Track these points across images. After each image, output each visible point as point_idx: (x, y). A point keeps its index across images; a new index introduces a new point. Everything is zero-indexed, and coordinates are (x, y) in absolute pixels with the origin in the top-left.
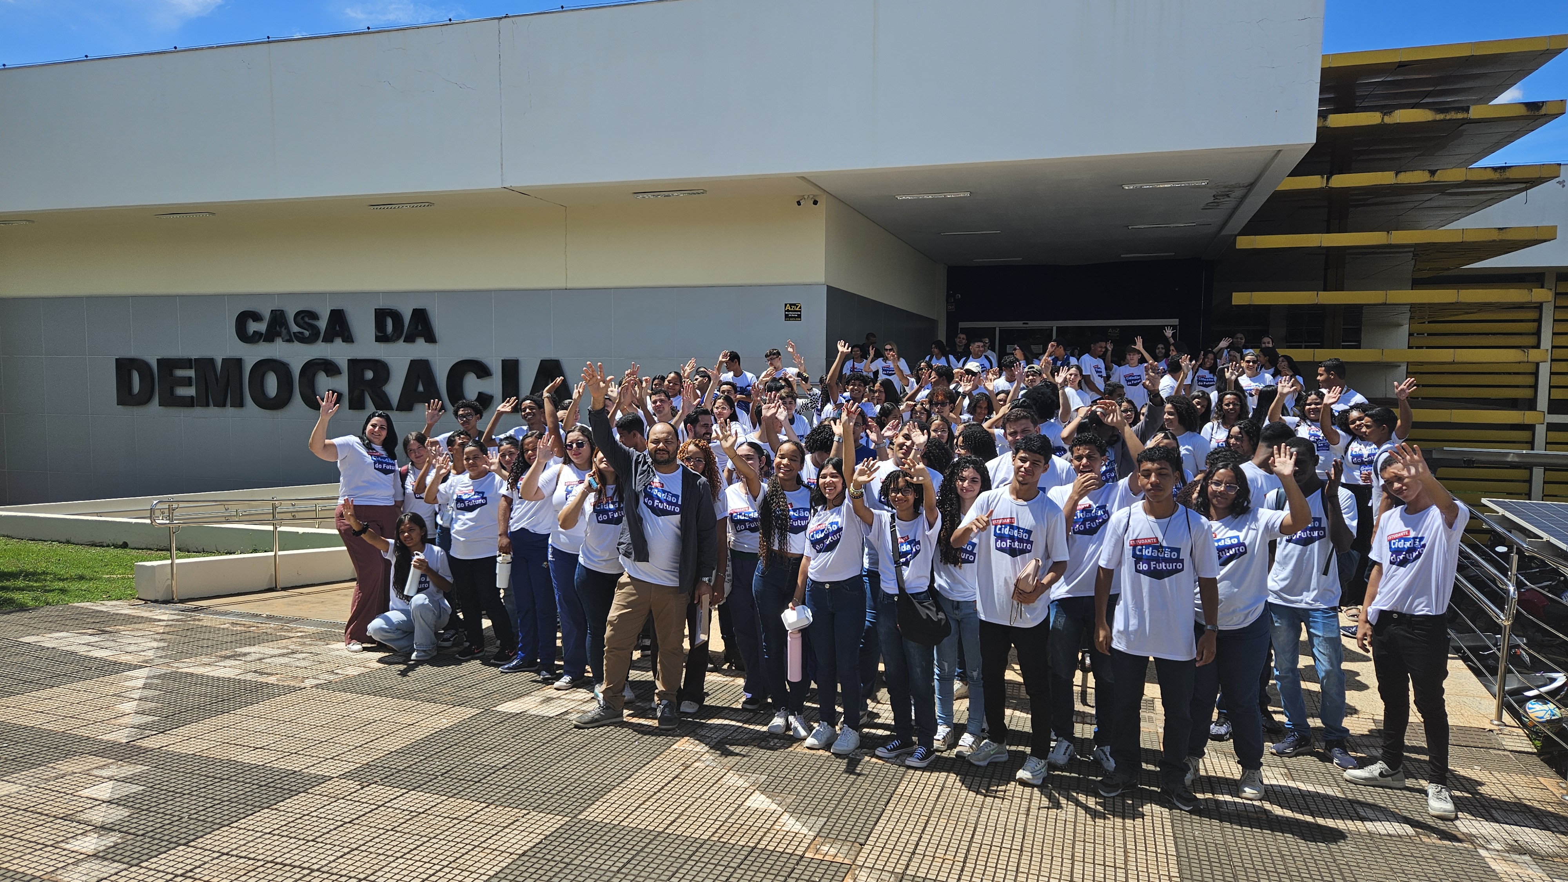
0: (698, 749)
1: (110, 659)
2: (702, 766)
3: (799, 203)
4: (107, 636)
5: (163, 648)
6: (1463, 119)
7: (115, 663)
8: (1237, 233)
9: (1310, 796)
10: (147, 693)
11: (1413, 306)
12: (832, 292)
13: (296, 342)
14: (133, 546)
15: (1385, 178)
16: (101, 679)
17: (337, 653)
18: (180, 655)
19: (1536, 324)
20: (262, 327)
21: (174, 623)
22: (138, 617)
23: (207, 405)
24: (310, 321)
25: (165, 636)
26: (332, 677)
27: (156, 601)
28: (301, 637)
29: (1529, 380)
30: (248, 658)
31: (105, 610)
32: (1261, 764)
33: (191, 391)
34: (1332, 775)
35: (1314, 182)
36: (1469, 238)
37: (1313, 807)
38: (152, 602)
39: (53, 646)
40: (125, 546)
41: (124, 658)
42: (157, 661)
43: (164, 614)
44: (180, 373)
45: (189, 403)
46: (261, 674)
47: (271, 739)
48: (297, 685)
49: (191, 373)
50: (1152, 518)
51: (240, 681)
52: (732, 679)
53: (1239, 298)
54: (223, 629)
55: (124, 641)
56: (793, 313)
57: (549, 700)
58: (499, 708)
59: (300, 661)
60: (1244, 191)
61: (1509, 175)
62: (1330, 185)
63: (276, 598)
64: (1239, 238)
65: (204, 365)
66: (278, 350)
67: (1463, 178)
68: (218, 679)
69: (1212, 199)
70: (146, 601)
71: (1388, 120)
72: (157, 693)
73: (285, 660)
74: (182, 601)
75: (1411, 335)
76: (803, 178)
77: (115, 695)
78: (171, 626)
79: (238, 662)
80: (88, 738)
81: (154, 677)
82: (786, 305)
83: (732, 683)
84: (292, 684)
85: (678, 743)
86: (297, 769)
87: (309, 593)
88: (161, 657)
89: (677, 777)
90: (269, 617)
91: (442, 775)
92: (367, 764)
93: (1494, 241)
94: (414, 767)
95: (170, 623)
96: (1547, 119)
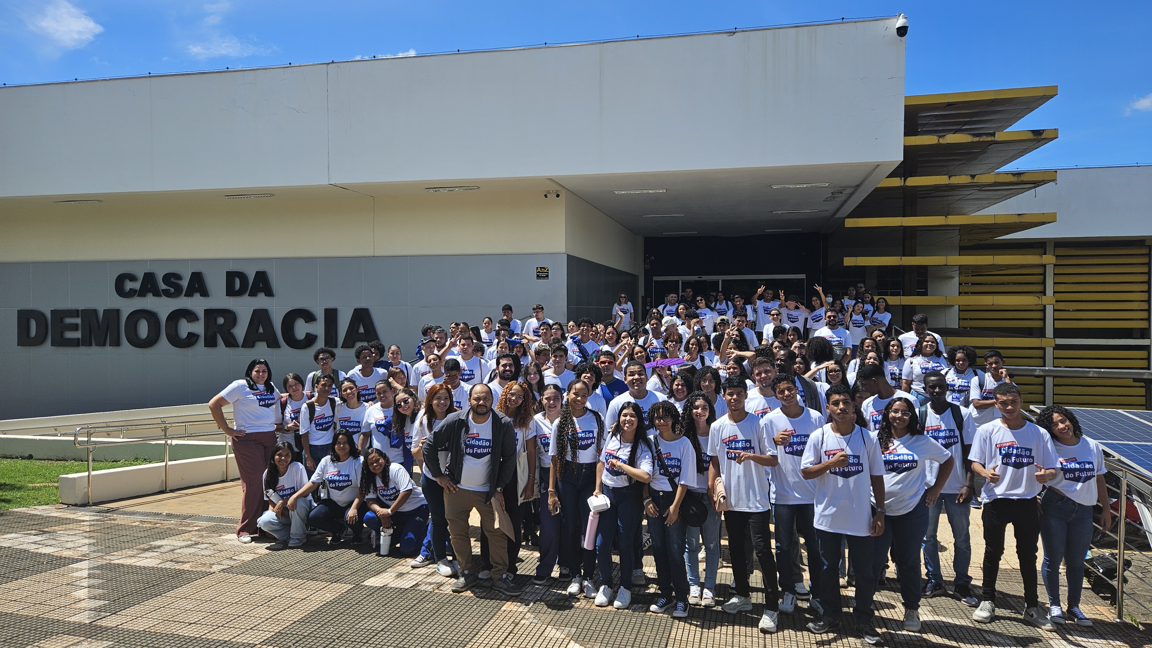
0: (521, 609)
1: (56, 554)
2: (528, 623)
3: (546, 196)
4: (47, 535)
5: (93, 544)
6: (991, 141)
7: (61, 558)
8: (845, 216)
9: (951, 626)
10: (93, 581)
11: (960, 266)
12: (571, 259)
13: (163, 297)
14: (37, 458)
15: (941, 180)
16: (53, 571)
17: (230, 543)
18: (109, 550)
19: (1042, 277)
20: (136, 285)
21: (95, 523)
22: (66, 519)
23: (90, 345)
24: (176, 281)
25: (92, 534)
26: (232, 563)
27: (76, 505)
28: (198, 530)
29: (1040, 315)
30: (162, 550)
31: (39, 513)
32: (919, 606)
33: (78, 335)
34: (962, 610)
35: (897, 182)
36: (999, 221)
37: (955, 635)
38: (73, 505)
39: (9, 545)
40: (30, 457)
41: (66, 554)
42: (92, 555)
43: (85, 516)
44: (69, 321)
45: (75, 343)
46: (177, 562)
47: (200, 616)
48: (208, 571)
49: (78, 321)
50: (838, 435)
51: (162, 569)
52: (530, 552)
53: (849, 261)
54: (135, 526)
55: (62, 539)
56: (542, 274)
57: (400, 575)
58: (366, 583)
59: (203, 551)
60: (852, 190)
61: (1023, 178)
62: (906, 184)
63: (169, 499)
64: (847, 220)
65: (89, 315)
66: (149, 302)
67: (993, 181)
68: (145, 568)
69: (830, 195)
70: (68, 505)
71: (942, 141)
72: (101, 581)
73: (192, 550)
74: (95, 504)
75: (960, 284)
76: (550, 179)
77: (68, 584)
78: (94, 525)
79: (155, 554)
80: (58, 621)
81: (93, 568)
82: (537, 268)
83: (532, 556)
84: (203, 569)
85: (506, 606)
86: (227, 639)
87: (192, 494)
88: (94, 551)
89: (511, 632)
90: (169, 515)
91: (338, 639)
92: (279, 632)
93: (1015, 222)
94: (315, 633)
95: (93, 523)
96: (1047, 141)
